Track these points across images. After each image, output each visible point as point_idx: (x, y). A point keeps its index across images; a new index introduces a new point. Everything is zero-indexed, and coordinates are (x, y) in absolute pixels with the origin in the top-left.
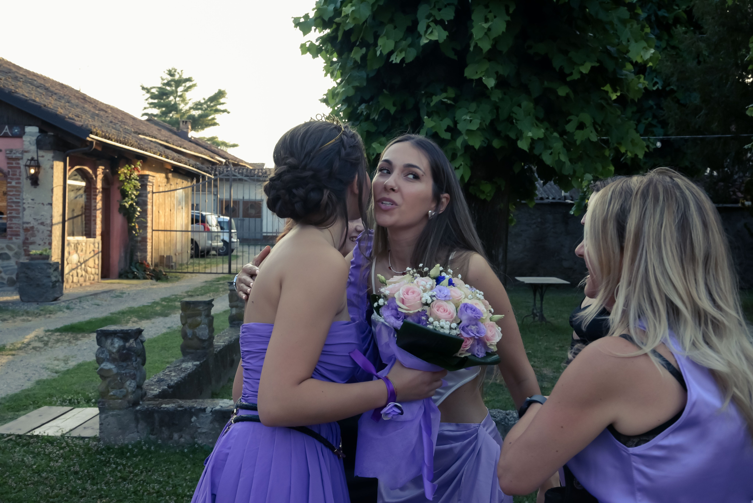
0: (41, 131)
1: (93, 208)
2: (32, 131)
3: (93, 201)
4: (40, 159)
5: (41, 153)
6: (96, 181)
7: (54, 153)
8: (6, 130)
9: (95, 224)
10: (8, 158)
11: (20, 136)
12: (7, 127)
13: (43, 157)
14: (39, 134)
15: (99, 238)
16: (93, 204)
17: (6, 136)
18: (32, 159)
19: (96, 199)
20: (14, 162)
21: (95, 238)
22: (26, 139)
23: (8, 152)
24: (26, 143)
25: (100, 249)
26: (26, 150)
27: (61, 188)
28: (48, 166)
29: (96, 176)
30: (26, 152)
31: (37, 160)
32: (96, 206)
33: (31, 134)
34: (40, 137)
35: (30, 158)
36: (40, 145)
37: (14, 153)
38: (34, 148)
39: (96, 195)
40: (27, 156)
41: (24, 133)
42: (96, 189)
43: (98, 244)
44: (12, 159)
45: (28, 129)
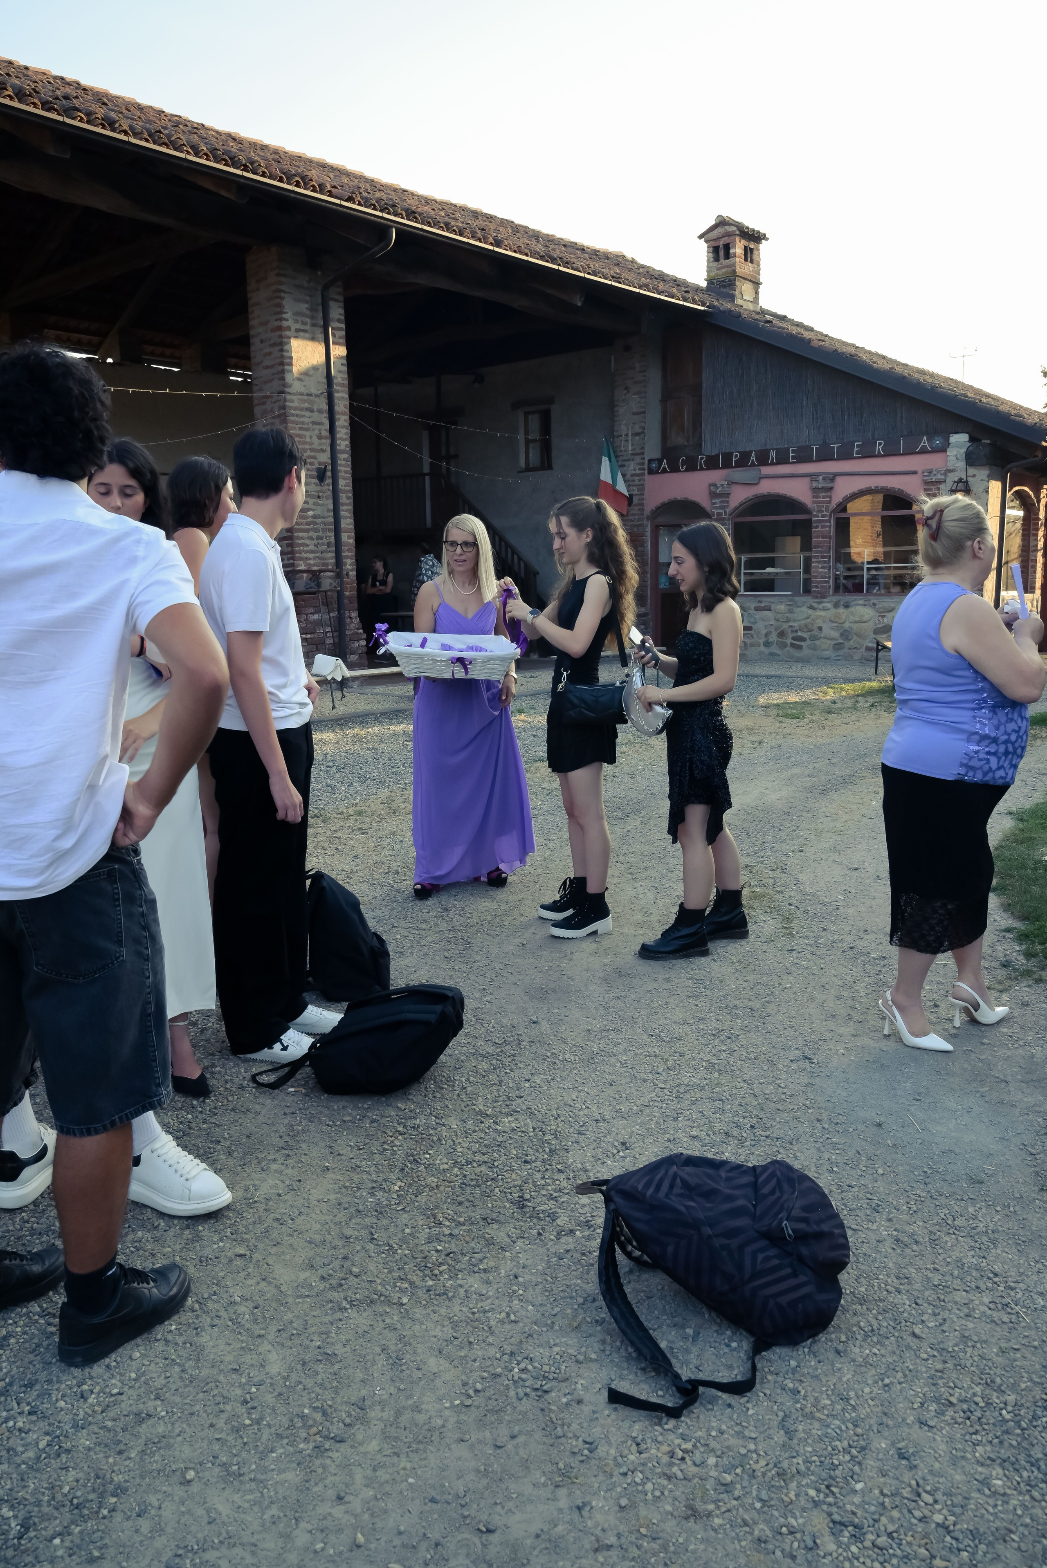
0: (972, 439)
1: (1032, 549)
2: (959, 440)
3: (1032, 538)
4: (970, 479)
5: (972, 471)
6: (1039, 509)
7: (990, 469)
8: (925, 442)
9: (1035, 572)
10: (926, 483)
11: (943, 450)
12: (925, 438)
13: (974, 476)
14: (969, 444)
15: (1038, 592)
16: (1032, 543)
17: (924, 451)
18: (960, 481)
19: (1037, 535)
20: (933, 488)
21: (1034, 592)
22: (951, 452)
23: (926, 474)
24: (952, 458)
25: (1039, 610)
26: (951, 468)
27: (997, 521)
28: (981, 489)
29: (1039, 501)
30: (951, 471)
31: (967, 482)
32: (1036, 546)
33: (958, 445)
34: (971, 448)
35: (956, 479)
36: (971, 459)
37: (935, 475)
38: (962, 464)
39: (1038, 530)
40: (953, 478)
41: (949, 444)
42: (1039, 519)
43: (1037, 602)
44: (932, 483)
45: (954, 438)
